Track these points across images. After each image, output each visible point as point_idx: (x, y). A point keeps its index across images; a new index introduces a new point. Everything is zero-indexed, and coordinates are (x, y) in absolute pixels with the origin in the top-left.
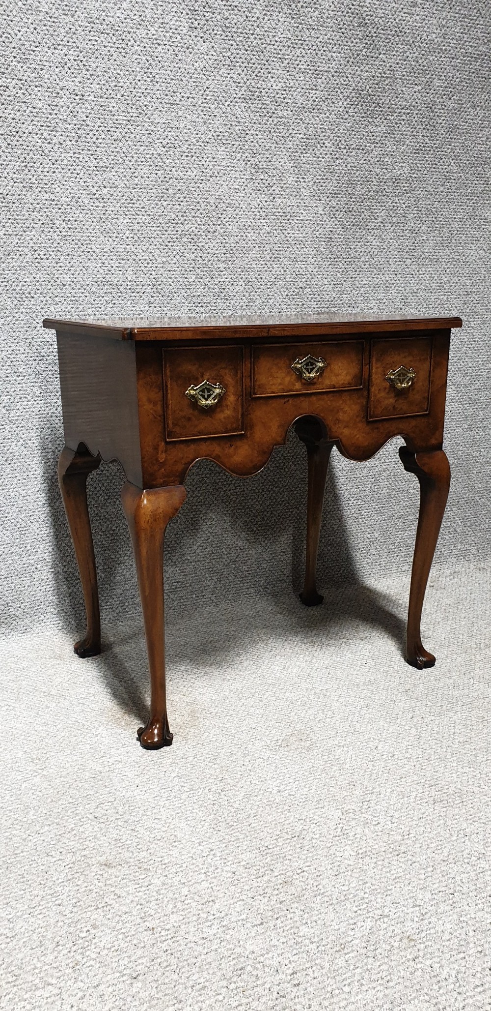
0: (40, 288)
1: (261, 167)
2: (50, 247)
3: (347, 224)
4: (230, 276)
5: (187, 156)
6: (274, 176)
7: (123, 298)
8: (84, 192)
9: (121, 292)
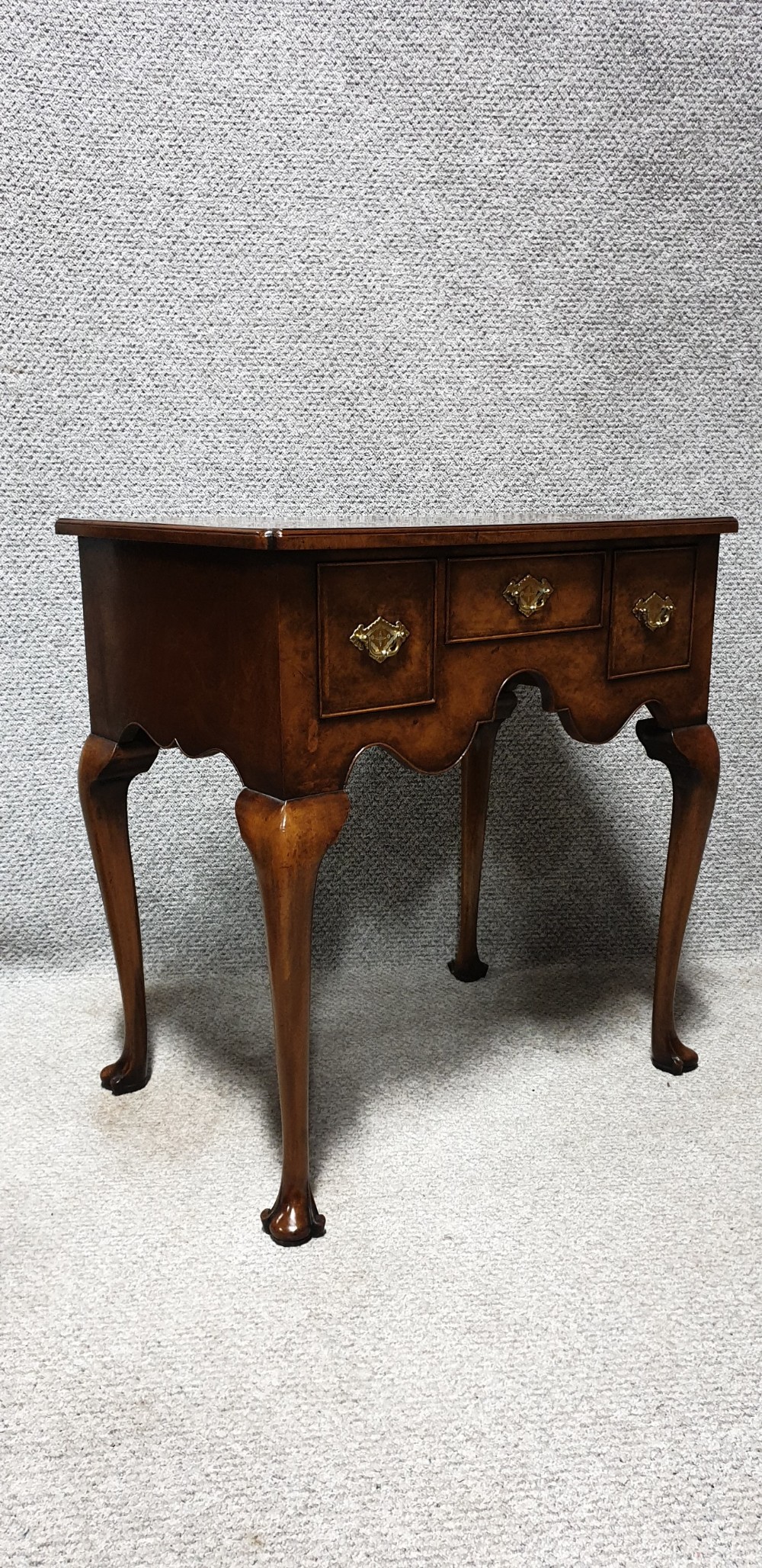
0: (110, 472)
1: (463, 285)
2: (127, 413)
3: (616, 371)
4: (408, 457)
5: (339, 274)
6: (485, 299)
7: (235, 488)
8: (180, 333)
9: (233, 480)
